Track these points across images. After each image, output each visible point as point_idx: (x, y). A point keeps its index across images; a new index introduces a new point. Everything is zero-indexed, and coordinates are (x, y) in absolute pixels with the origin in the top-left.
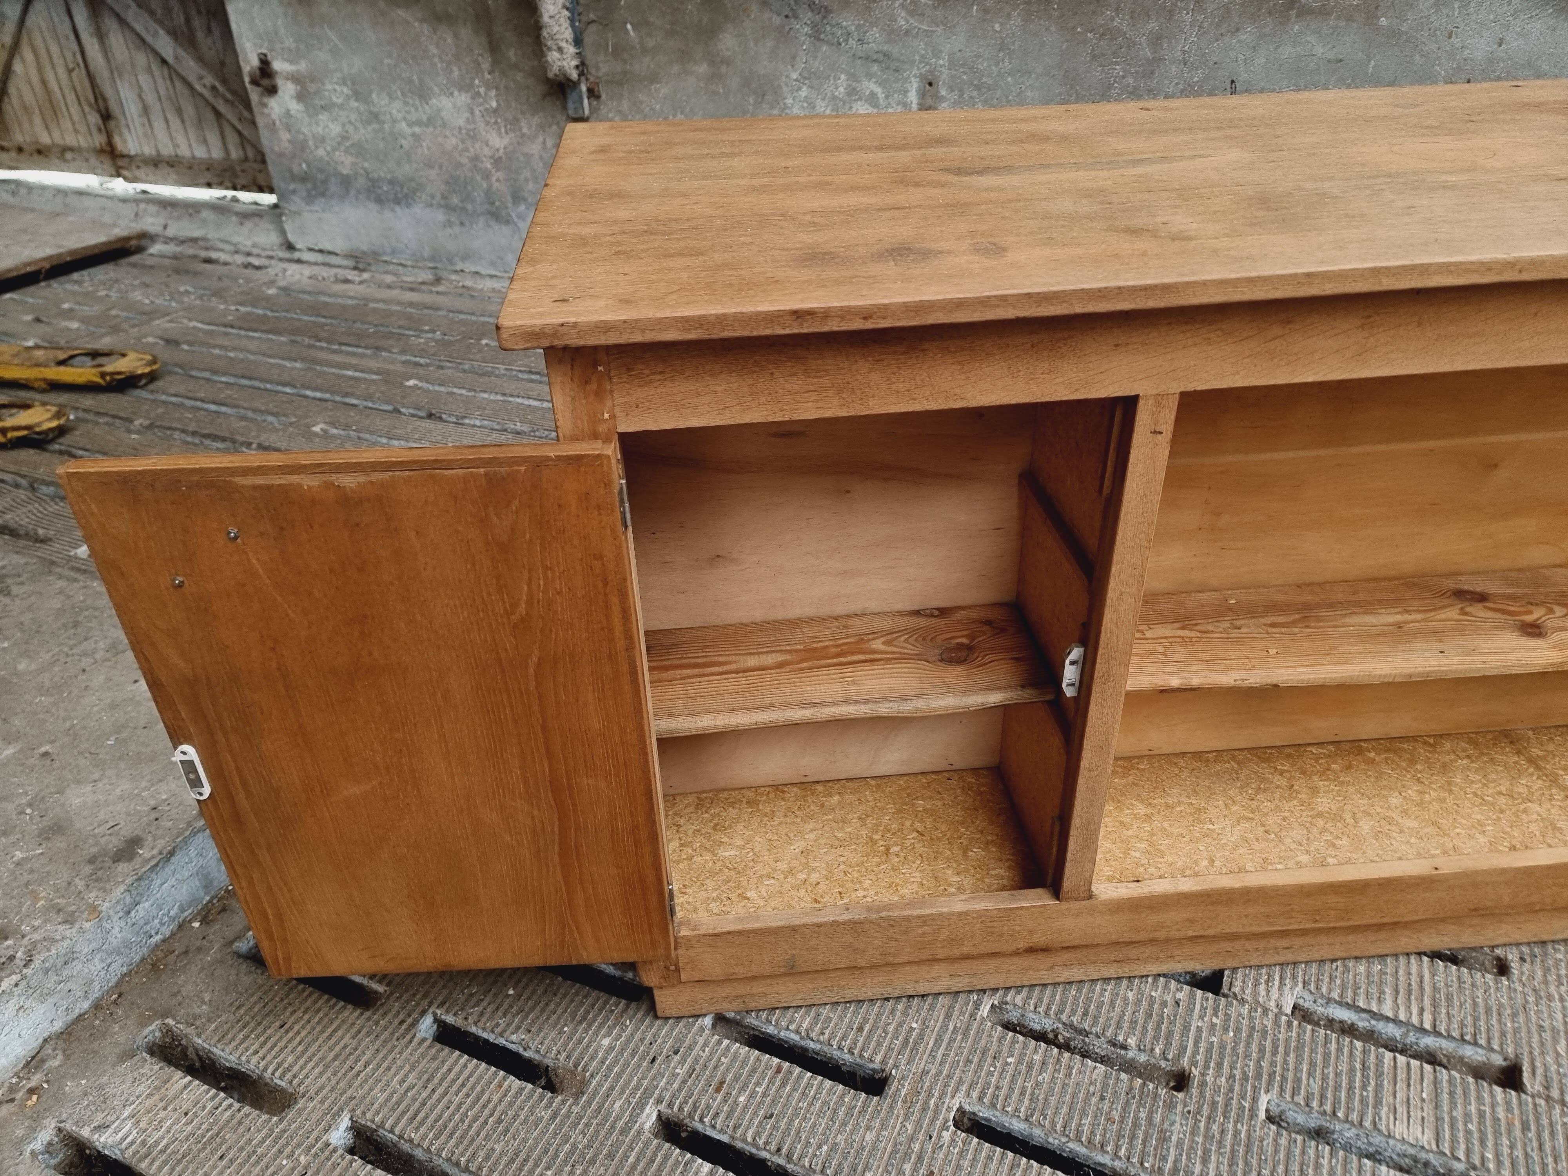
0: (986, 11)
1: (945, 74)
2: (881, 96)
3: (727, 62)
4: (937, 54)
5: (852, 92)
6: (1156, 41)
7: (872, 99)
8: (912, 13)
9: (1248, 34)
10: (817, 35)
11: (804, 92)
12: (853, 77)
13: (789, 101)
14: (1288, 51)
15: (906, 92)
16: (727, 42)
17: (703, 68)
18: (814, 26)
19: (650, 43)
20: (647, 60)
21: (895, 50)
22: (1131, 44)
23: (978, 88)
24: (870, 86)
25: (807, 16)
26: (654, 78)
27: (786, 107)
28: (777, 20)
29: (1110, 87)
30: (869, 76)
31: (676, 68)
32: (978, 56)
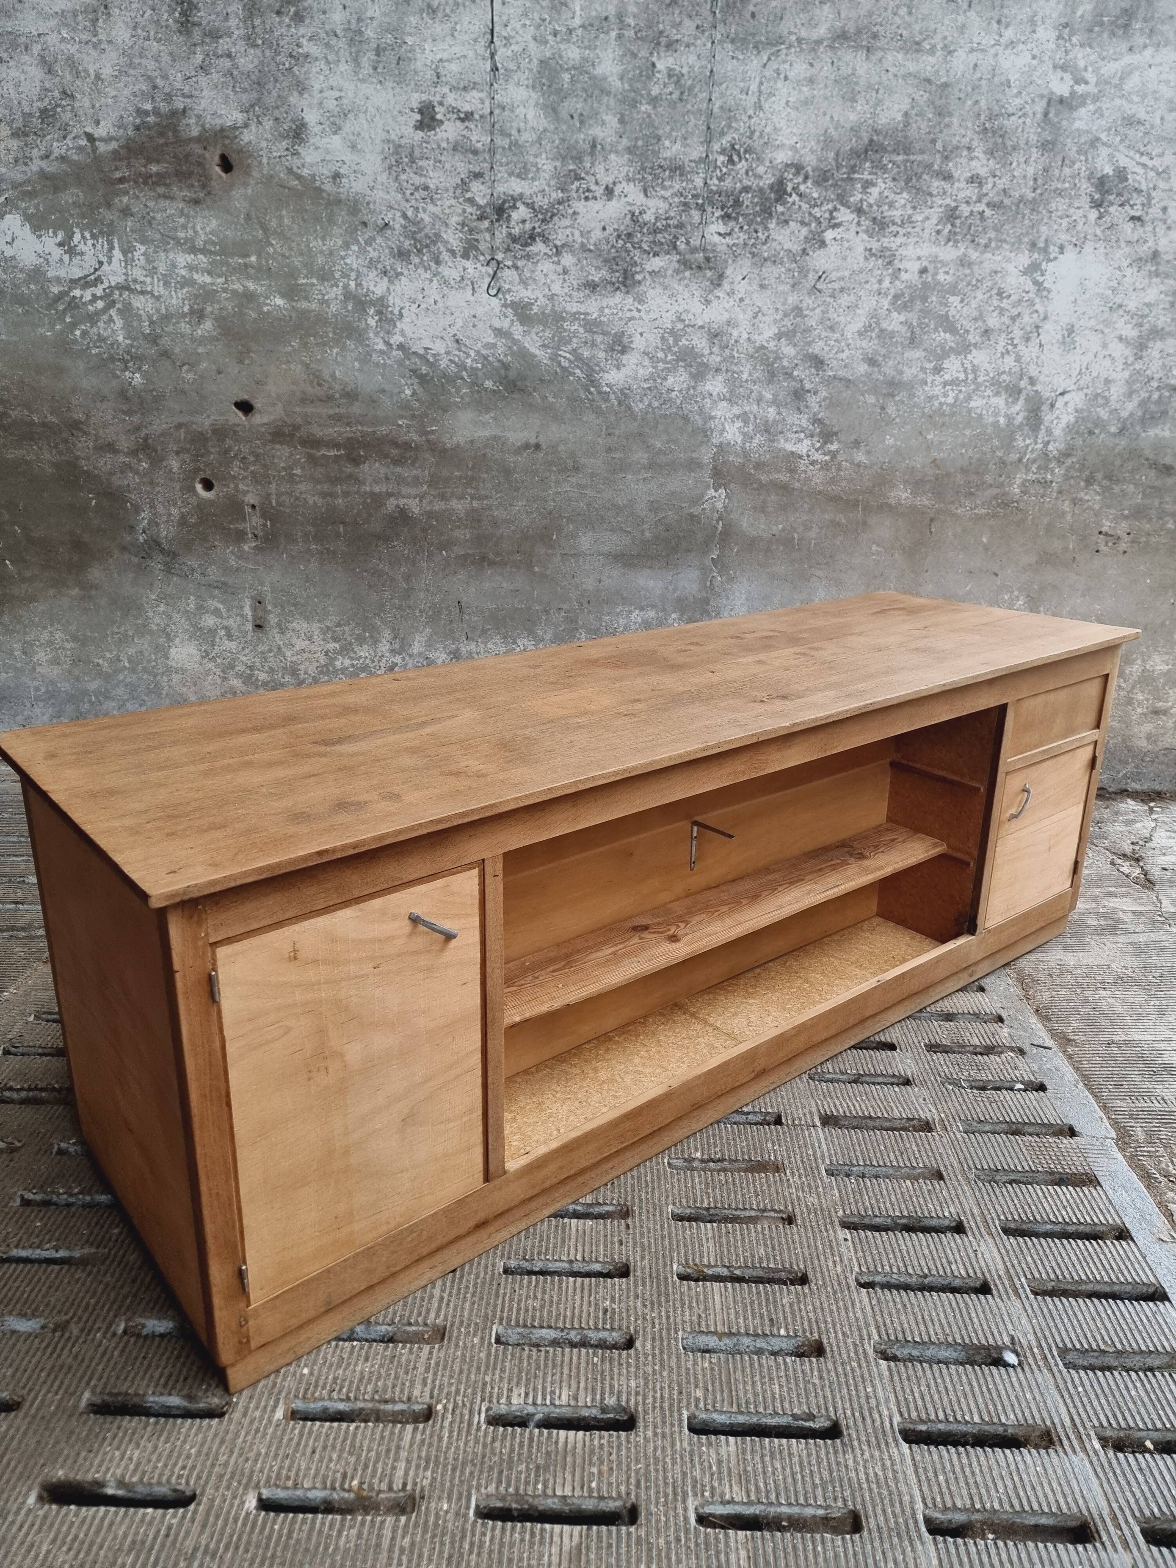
0: (293, 557)
1: (269, 597)
2: (224, 610)
3: (96, 587)
4: (262, 584)
5: (200, 607)
6: (408, 578)
7: (217, 613)
8: (240, 557)
9: (462, 575)
10: (168, 570)
11: (162, 608)
12: (199, 597)
13: (150, 614)
14: (487, 585)
15: (242, 607)
16: (95, 574)
17: (75, 592)
18: (166, 564)
19: (28, 574)
20: (24, 586)
21: (230, 580)
22: (392, 580)
23: (295, 605)
24: (214, 604)
25: (160, 558)
26: (33, 599)
27: (148, 618)
28: (135, 560)
29: (383, 605)
30: (213, 597)
31: (52, 592)
32: (291, 585)
